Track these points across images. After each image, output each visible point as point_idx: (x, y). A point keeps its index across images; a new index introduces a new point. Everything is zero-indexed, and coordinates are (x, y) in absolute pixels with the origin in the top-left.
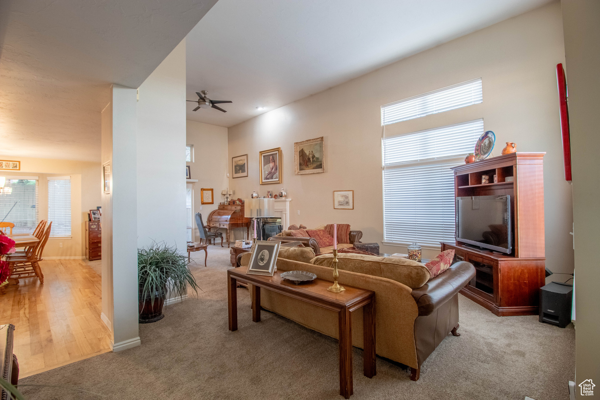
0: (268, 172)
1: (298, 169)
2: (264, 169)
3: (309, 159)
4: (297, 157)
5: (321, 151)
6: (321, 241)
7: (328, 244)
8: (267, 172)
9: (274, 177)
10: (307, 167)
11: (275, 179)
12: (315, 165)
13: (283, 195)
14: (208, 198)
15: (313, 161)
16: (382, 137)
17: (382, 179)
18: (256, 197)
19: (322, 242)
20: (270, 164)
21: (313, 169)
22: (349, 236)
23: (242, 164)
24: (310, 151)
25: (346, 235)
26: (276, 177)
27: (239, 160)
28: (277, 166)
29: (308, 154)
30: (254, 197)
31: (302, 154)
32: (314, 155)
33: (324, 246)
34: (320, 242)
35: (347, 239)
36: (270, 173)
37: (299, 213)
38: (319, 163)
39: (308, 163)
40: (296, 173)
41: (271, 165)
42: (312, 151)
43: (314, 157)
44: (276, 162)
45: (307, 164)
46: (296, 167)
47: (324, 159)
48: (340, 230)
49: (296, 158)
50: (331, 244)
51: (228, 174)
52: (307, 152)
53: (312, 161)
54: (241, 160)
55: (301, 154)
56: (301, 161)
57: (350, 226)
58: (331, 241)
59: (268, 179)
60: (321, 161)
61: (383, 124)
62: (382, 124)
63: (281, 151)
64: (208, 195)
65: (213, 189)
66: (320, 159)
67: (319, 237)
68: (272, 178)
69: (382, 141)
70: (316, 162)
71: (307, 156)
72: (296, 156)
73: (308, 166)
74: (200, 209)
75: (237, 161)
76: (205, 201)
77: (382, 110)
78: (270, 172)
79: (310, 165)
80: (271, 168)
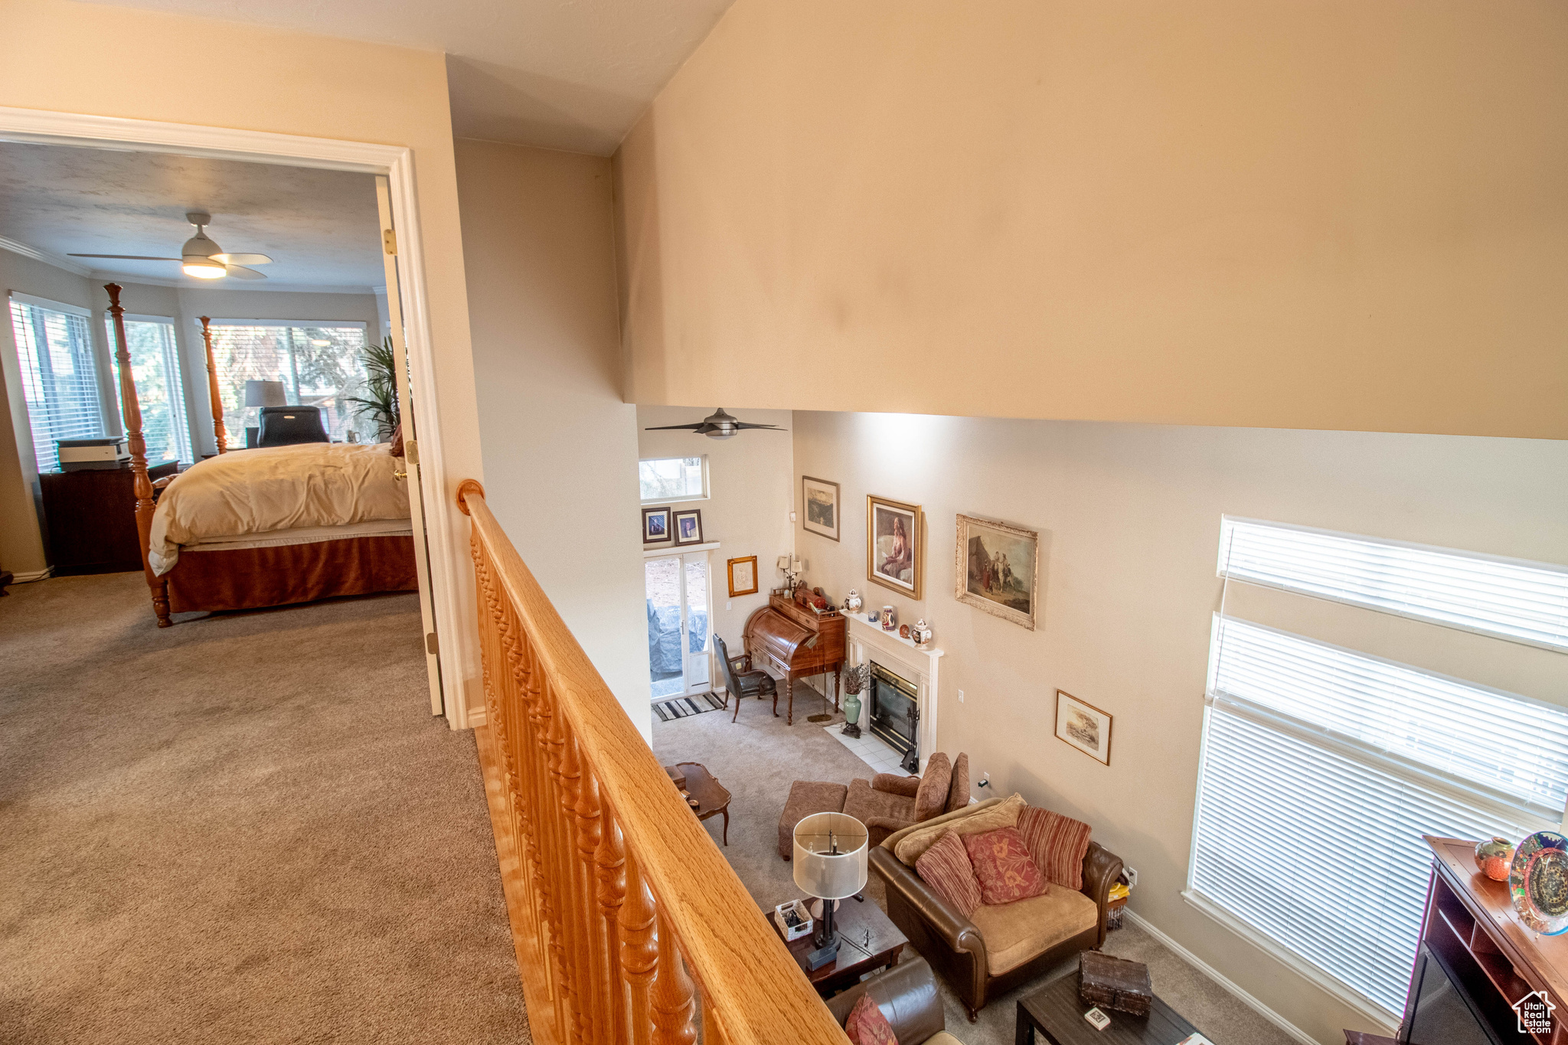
0: (887, 556)
1: (963, 585)
2: (877, 543)
3: (995, 573)
4: (963, 555)
5: (1030, 566)
6: (999, 884)
7: (1017, 893)
8: (885, 555)
9: (904, 574)
10: (988, 590)
11: (904, 580)
12: (1011, 597)
13: (923, 640)
14: (744, 579)
15: (1005, 582)
16: (1217, 608)
17: (1201, 728)
18: (857, 606)
19: (1002, 887)
20: (895, 537)
21: (1005, 603)
22: (1081, 869)
23: (826, 504)
24: (997, 552)
25: (1075, 865)
26: (908, 578)
27: (820, 492)
28: (910, 549)
29: (992, 557)
30: (851, 607)
31: (976, 549)
32: (1009, 570)
33: (1006, 900)
34: (996, 886)
35: (1074, 877)
36: (892, 561)
37: (961, 698)
38: (1021, 597)
39: (991, 582)
40: (959, 594)
41: (895, 542)
42: (1004, 556)
43: (1007, 572)
44: (907, 540)
45: (988, 583)
46: (959, 580)
47: (1035, 594)
48: (1058, 844)
49: (960, 555)
50: (1027, 893)
51: (793, 515)
52: (991, 552)
53: (1002, 581)
54: (823, 492)
55: (974, 550)
56: (974, 569)
57: (1090, 829)
58: (1027, 883)
59: (887, 573)
60: (1027, 594)
61: (1225, 568)
62: (1221, 566)
63: (923, 514)
64: (744, 573)
65: (756, 557)
66: (1025, 584)
67: (996, 867)
68: (898, 577)
69: (1215, 618)
70: (1014, 589)
71: (989, 561)
72: (960, 549)
73: (991, 589)
74: (728, 609)
75: (815, 490)
76: (738, 587)
77: (1227, 525)
78: (892, 557)
79: (996, 588)
80: (895, 549)
